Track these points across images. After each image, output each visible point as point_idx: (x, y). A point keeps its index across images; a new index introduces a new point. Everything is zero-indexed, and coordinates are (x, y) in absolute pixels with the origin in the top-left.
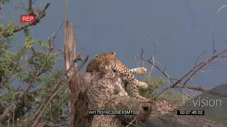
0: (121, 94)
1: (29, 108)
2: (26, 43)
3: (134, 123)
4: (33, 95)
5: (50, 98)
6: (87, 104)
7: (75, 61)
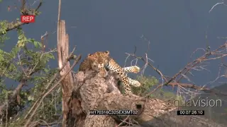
0: (114, 92)
1: (22, 107)
2: (19, 42)
3: (127, 121)
4: (26, 94)
5: (43, 97)
6: (80, 102)
7: (68, 60)
